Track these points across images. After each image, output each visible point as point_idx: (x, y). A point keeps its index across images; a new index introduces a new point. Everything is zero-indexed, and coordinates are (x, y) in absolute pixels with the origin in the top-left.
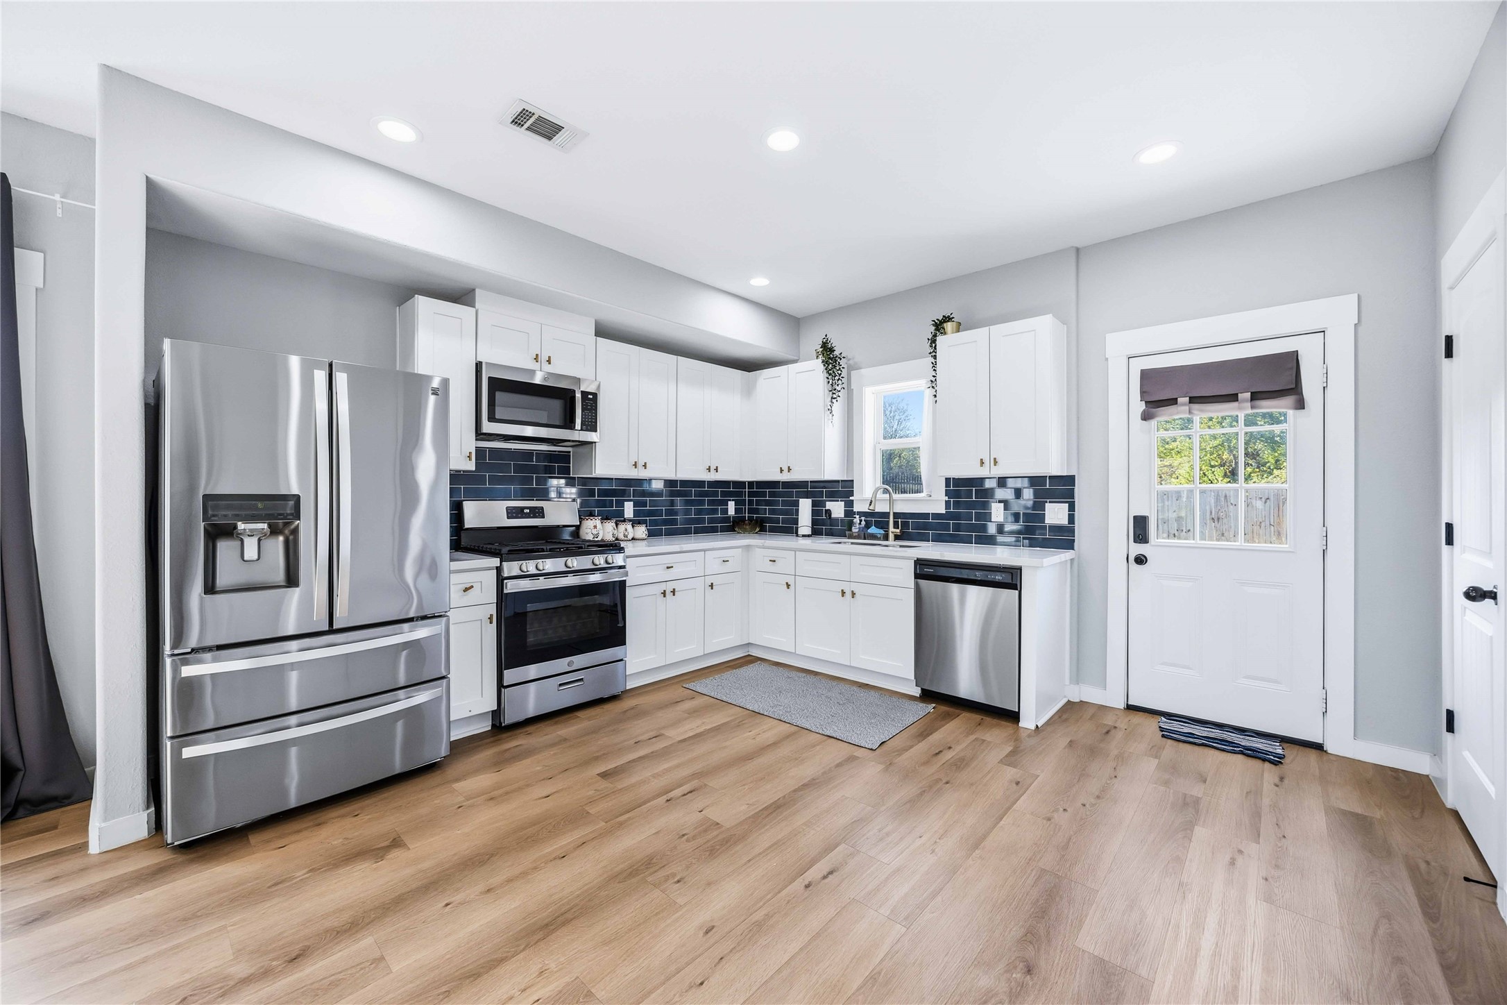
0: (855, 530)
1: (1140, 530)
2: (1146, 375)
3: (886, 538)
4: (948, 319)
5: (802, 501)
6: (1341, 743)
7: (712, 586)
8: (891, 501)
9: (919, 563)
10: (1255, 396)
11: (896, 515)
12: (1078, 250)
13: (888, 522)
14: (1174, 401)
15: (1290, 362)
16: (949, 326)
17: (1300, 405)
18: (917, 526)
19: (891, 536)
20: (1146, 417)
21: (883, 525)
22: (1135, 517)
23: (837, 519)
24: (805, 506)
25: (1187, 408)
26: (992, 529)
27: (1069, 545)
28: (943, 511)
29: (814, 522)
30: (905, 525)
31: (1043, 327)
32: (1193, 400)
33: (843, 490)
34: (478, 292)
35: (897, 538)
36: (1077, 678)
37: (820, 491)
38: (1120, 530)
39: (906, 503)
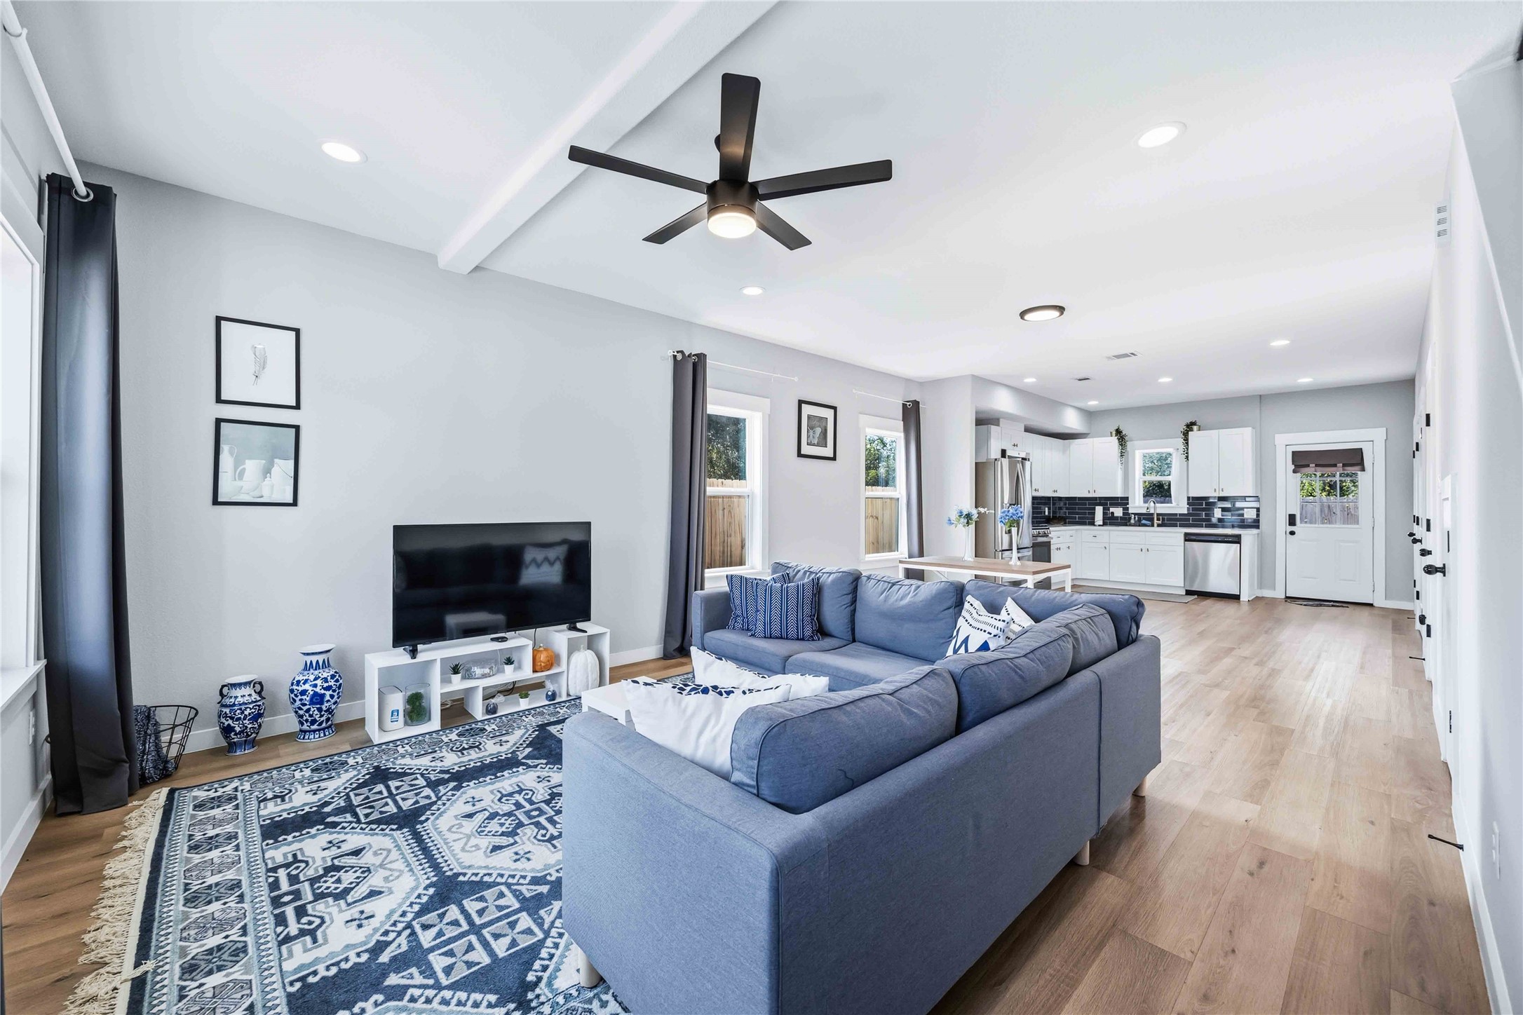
0: (1132, 521)
1: (1292, 520)
2: (1294, 453)
3: (1153, 526)
4: (1193, 424)
5: (1097, 508)
6: (1380, 601)
7: (1069, 547)
8: (1155, 508)
9: (1186, 534)
10: (1344, 465)
11: (1158, 515)
12: (1260, 396)
13: (1153, 518)
14: (1308, 466)
15: (1359, 452)
16: (1195, 428)
17: (1363, 470)
18: (1168, 520)
19: (1155, 525)
20: (1294, 471)
21: (1152, 520)
22: (1290, 515)
23: (1118, 517)
24: (1099, 511)
25: (1314, 469)
26: (1214, 520)
27: (1258, 527)
28: (1186, 512)
29: (1104, 519)
30: (1163, 519)
31: (1247, 433)
32: (1316, 466)
33: (1123, 502)
34: (1001, 420)
35: (1159, 525)
36: (1261, 586)
37: (1107, 502)
38: (1282, 521)
39: (1163, 508)
